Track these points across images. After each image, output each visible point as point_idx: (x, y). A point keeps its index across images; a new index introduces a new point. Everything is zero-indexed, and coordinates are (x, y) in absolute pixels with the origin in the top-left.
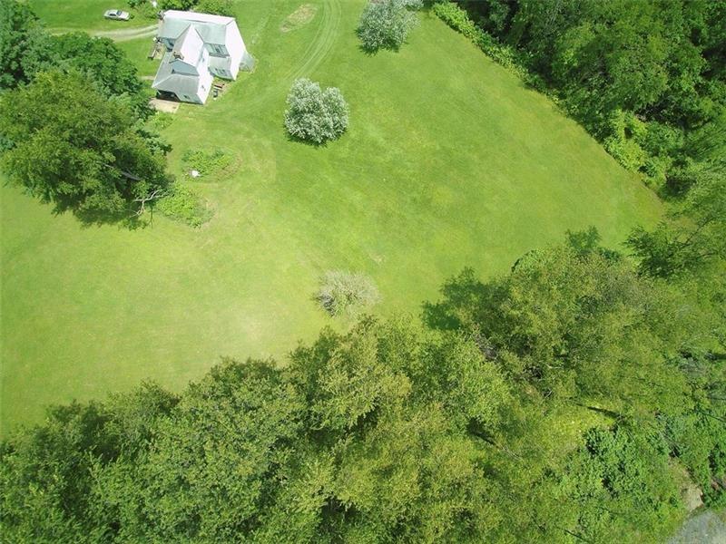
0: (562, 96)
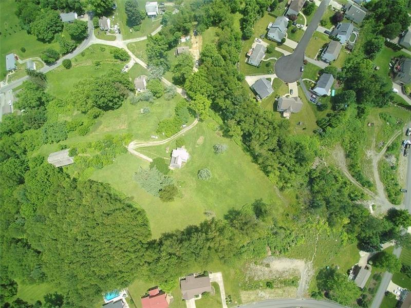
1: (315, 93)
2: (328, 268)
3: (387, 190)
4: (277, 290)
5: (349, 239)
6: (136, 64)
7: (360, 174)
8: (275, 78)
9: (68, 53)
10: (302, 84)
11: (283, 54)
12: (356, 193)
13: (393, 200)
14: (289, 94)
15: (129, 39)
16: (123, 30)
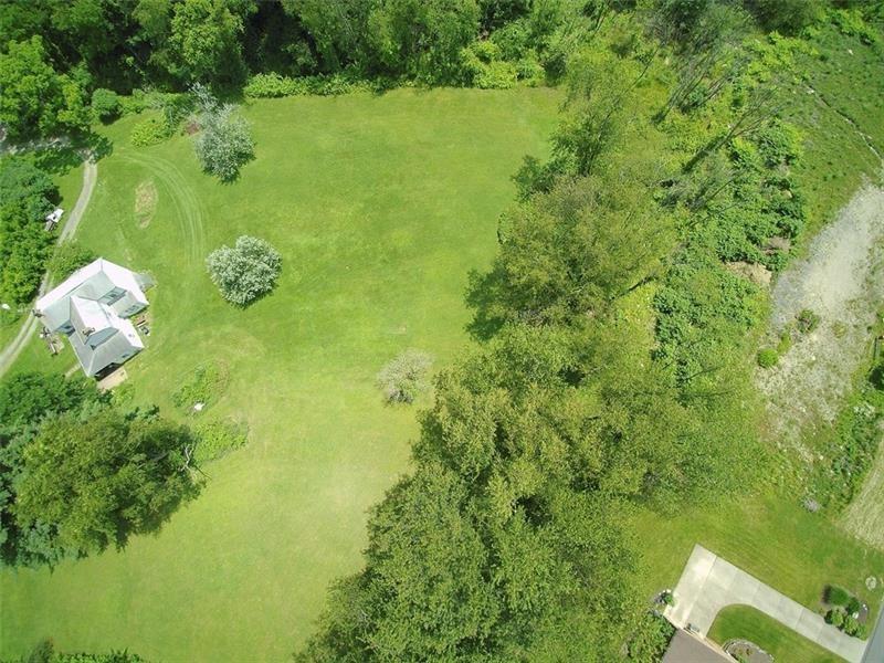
0: (412, 77)
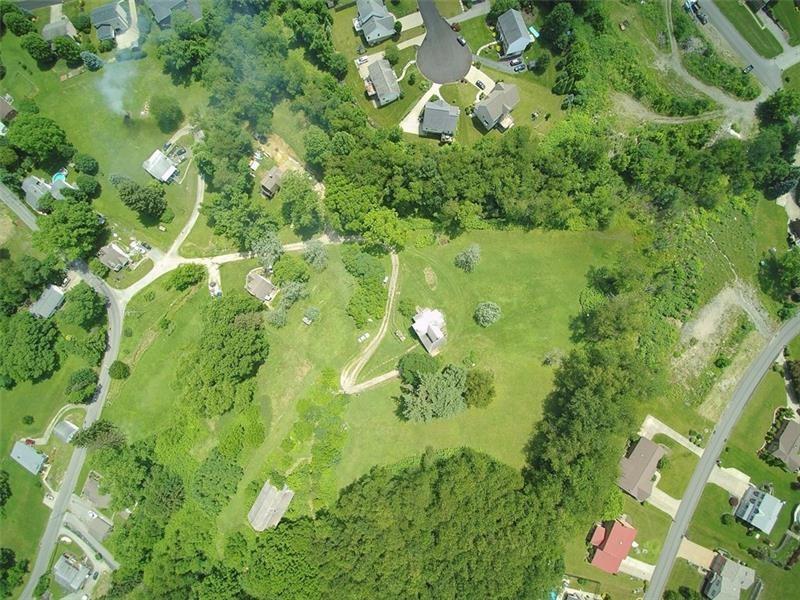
1: (513, 56)
2: (763, 263)
3: (727, 89)
4: (736, 360)
5: (747, 199)
6: (222, 266)
7: (678, 104)
8: (441, 89)
9: (102, 354)
10: (484, 61)
11: (415, 47)
12: (698, 133)
13: (749, 95)
14: (481, 91)
15: (173, 242)
16: (149, 240)
